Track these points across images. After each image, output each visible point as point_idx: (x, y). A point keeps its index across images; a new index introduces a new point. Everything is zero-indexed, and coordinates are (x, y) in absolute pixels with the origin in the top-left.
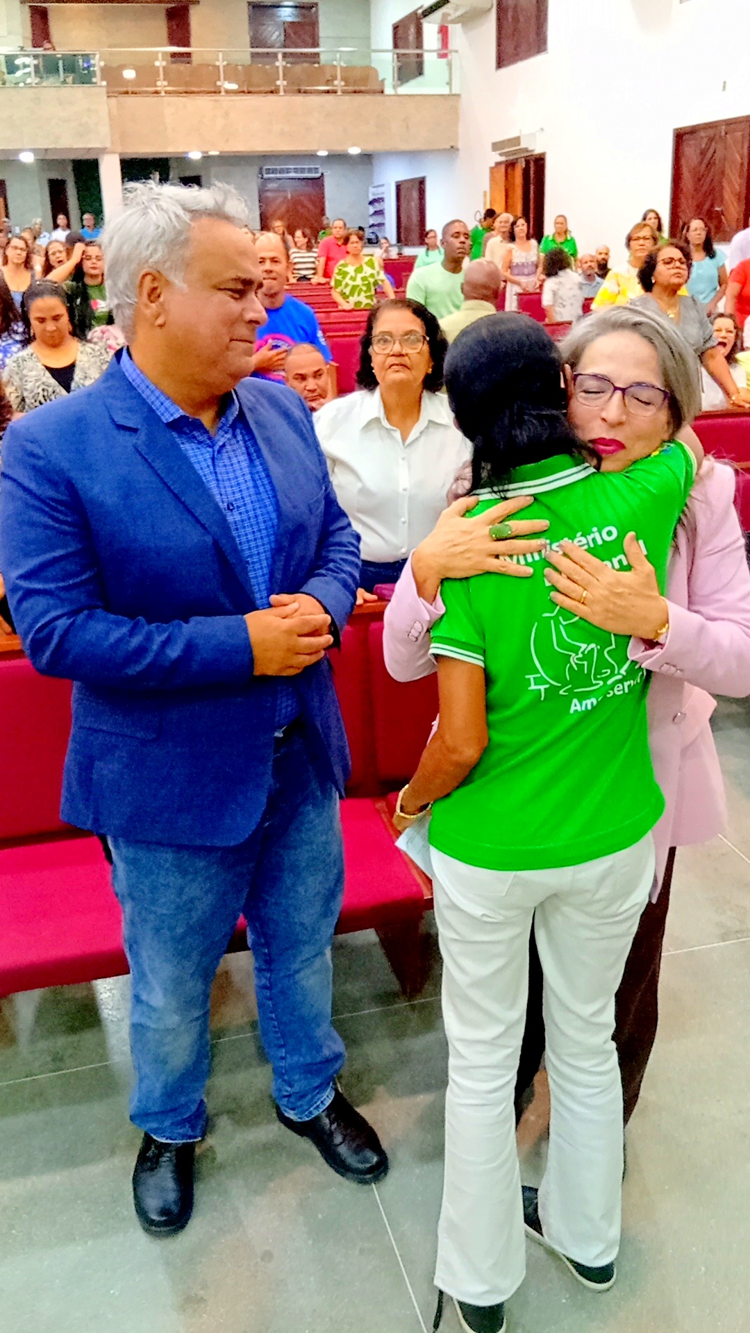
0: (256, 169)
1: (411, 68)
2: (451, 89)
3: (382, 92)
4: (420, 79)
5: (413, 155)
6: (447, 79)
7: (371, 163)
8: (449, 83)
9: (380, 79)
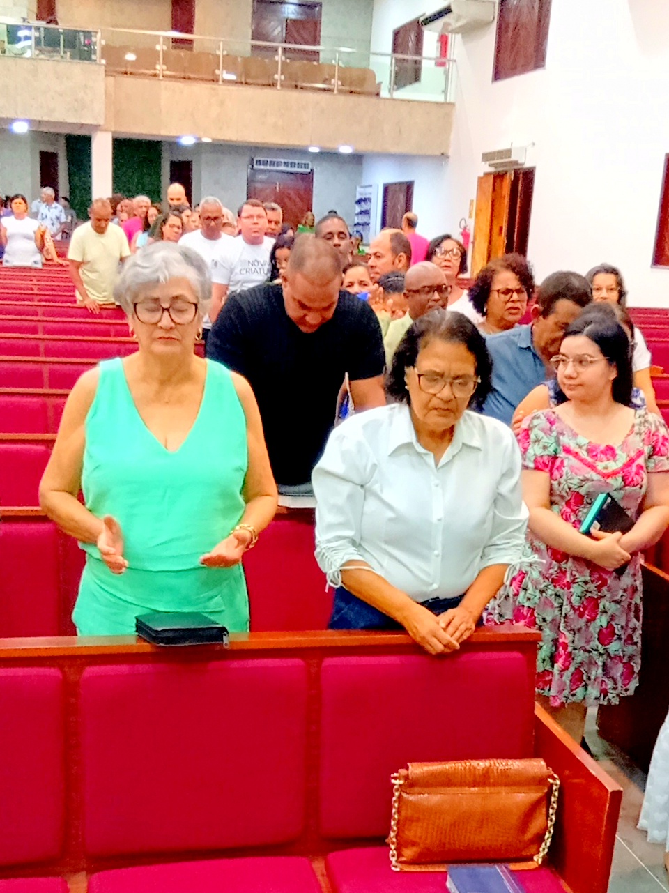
0: (247, 159)
1: (408, 74)
2: (446, 98)
3: (378, 94)
4: (416, 85)
5: (403, 159)
6: (443, 87)
7: (362, 164)
8: (445, 92)
9: (377, 82)
